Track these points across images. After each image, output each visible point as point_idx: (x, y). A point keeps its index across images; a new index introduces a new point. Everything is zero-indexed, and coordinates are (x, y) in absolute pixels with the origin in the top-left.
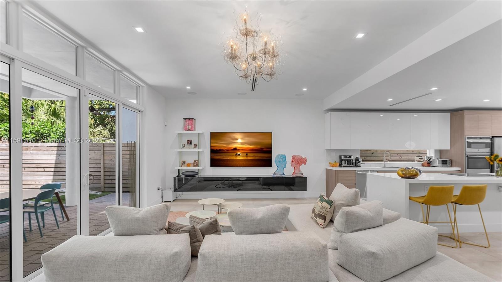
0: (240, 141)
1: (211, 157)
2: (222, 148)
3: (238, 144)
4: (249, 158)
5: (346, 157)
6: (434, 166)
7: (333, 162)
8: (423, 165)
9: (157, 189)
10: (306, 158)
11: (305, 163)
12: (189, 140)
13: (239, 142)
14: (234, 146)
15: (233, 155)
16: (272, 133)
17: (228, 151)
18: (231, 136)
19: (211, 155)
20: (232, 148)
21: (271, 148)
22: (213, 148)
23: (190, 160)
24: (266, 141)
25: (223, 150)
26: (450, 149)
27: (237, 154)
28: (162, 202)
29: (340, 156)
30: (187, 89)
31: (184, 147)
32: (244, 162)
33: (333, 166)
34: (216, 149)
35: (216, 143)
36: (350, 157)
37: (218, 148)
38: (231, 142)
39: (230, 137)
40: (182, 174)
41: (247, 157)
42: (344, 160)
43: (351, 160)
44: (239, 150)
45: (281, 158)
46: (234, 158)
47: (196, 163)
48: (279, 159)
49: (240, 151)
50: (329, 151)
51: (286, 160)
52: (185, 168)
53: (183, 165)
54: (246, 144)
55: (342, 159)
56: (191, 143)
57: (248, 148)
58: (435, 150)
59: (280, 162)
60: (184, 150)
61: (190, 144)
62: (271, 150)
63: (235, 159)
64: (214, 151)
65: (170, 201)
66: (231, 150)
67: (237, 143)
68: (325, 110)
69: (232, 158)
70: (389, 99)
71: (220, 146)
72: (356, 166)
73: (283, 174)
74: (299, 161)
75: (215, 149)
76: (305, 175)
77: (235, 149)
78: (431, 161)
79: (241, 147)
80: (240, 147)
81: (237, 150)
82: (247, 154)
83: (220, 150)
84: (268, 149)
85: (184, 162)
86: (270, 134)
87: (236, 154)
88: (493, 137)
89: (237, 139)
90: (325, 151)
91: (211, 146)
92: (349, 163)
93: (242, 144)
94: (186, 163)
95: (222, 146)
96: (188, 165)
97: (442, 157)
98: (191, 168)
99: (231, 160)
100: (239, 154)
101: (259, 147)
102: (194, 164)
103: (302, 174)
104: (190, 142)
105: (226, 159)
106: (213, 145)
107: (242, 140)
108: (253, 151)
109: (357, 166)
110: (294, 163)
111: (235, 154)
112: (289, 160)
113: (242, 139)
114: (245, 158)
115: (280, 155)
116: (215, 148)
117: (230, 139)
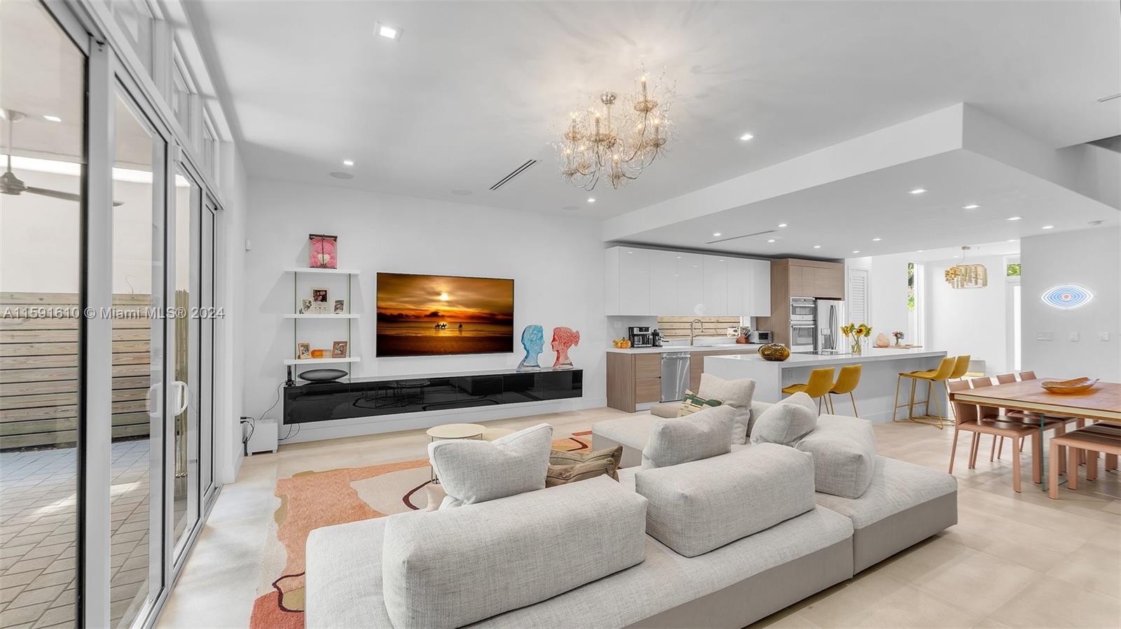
0: (445, 297)
1: (377, 332)
2: (404, 313)
3: (441, 303)
4: (464, 334)
5: (641, 329)
6: (754, 343)
7: (619, 340)
8: (738, 342)
9: (240, 420)
10: (577, 332)
11: (577, 343)
12: (319, 291)
13: (444, 299)
14: (433, 307)
15: (431, 328)
16: (513, 280)
17: (417, 318)
18: (426, 286)
19: (377, 327)
20: (428, 313)
21: (512, 315)
22: (383, 311)
23: (323, 341)
24: (501, 300)
25: (407, 316)
26: (770, 315)
27: (438, 326)
28: (246, 454)
29: (631, 329)
30: (346, 165)
31: (309, 307)
32: (454, 343)
33: (621, 347)
34: (392, 315)
35: (391, 300)
36: (647, 329)
37: (395, 313)
38: (427, 299)
39: (423, 289)
40: (301, 376)
41: (460, 331)
42: (637, 335)
43: (646, 335)
44: (443, 316)
45: (535, 332)
46: (431, 333)
47: (341, 349)
48: (530, 336)
49: (445, 318)
50: (612, 318)
51: (542, 336)
52: (308, 362)
53: (303, 354)
54: (458, 304)
55: (635, 333)
56: (324, 299)
57: (463, 313)
58: (751, 317)
59: (532, 341)
60: (307, 315)
61: (322, 301)
62: (511, 318)
63: (434, 335)
64: (384, 319)
65: (271, 452)
66: (426, 316)
67: (439, 301)
68: (605, 242)
69: (428, 335)
70: (717, 232)
71: (400, 307)
72: (654, 345)
73: (538, 366)
74: (565, 339)
75: (389, 314)
76: (576, 367)
77: (435, 315)
78: (750, 335)
79: (448, 311)
80: (445, 311)
81: (439, 316)
82: (461, 326)
83: (400, 316)
84: (506, 317)
85: (306, 347)
86: (510, 283)
87: (436, 326)
88: (816, 298)
89: (438, 294)
90: (606, 318)
91: (378, 308)
92: (645, 341)
93: (450, 303)
94: (311, 349)
95: (403, 307)
96: (315, 354)
97: (760, 328)
98: (327, 361)
99: (426, 337)
100: (444, 326)
101: (486, 311)
102: (334, 351)
103: (571, 364)
104: (321, 296)
105: (414, 335)
106: (383, 304)
107: (449, 296)
108: (474, 319)
109: (657, 346)
110: (557, 343)
111: (434, 326)
112: (548, 336)
113: (450, 293)
114: (456, 334)
115: (533, 328)
116: (388, 312)
117: (422, 293)
